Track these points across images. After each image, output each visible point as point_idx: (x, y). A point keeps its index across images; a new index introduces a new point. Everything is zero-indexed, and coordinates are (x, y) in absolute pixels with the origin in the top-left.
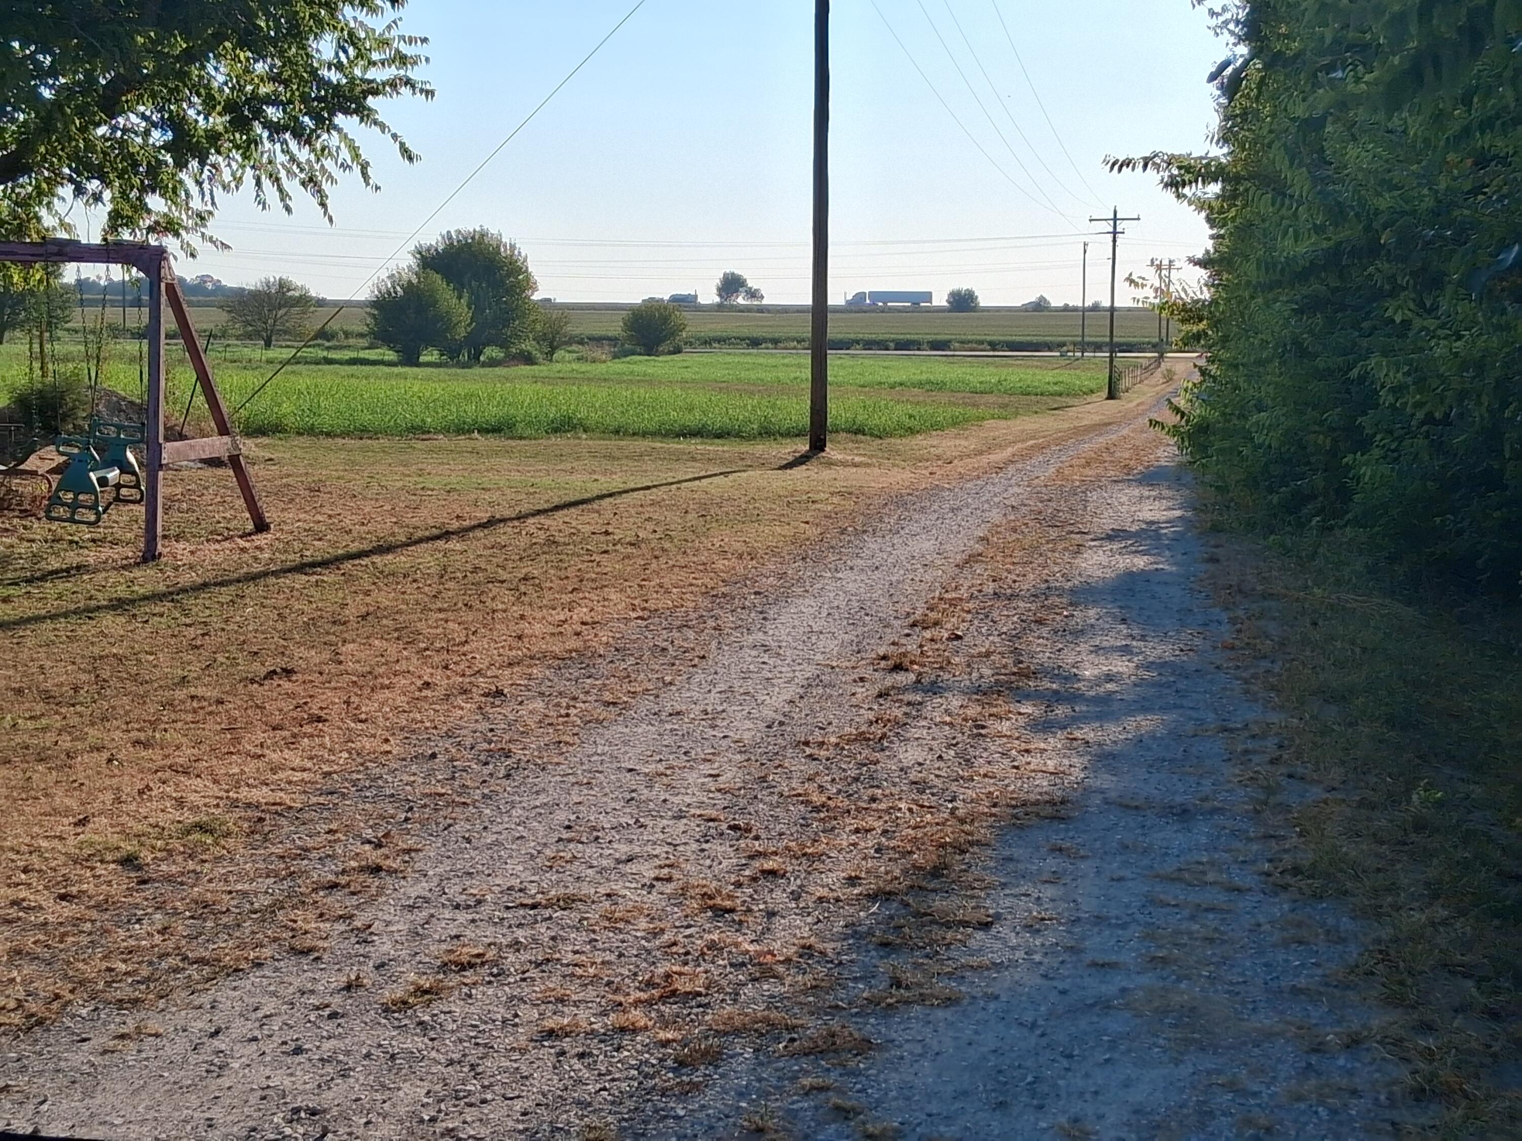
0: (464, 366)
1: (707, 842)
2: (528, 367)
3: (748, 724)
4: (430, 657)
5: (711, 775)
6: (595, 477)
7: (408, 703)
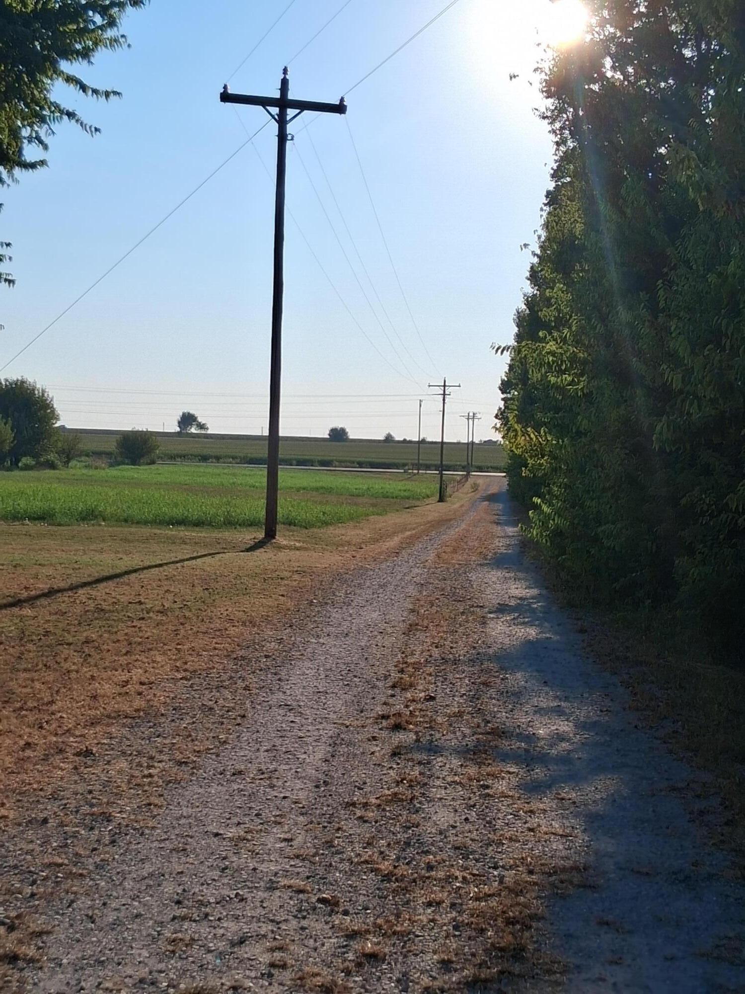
0: (8, 469)
1: (304, 918)
2: (52, 472)
3: (299, 784)
4: (26, 716)
5: (285, 840)
6: (120, 556)
7: (15, 763)
